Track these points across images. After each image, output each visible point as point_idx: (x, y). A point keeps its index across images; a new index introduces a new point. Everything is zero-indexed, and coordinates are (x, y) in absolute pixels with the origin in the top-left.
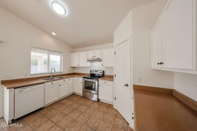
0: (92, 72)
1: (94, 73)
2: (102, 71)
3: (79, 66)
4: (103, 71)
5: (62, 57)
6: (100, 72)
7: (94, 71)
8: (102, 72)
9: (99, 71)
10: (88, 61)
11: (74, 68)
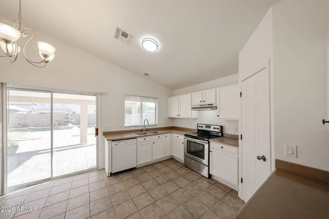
0: (200, 127)
1: (204, 128)
2: (219, 127)
3: (180, 117)
4: (222, 127)
5: (157, 105)
6: (215, 128)
7: (204, 126)
8: (218, 129)
9: (212, 127)
10: (193, 108)
11: (173, 119)
